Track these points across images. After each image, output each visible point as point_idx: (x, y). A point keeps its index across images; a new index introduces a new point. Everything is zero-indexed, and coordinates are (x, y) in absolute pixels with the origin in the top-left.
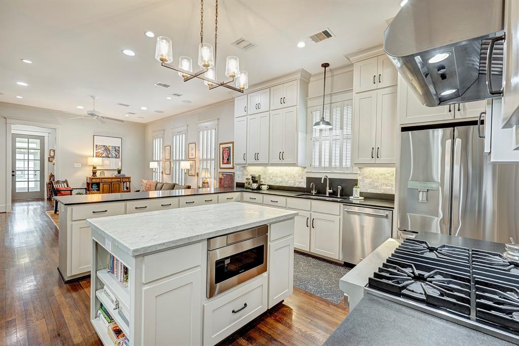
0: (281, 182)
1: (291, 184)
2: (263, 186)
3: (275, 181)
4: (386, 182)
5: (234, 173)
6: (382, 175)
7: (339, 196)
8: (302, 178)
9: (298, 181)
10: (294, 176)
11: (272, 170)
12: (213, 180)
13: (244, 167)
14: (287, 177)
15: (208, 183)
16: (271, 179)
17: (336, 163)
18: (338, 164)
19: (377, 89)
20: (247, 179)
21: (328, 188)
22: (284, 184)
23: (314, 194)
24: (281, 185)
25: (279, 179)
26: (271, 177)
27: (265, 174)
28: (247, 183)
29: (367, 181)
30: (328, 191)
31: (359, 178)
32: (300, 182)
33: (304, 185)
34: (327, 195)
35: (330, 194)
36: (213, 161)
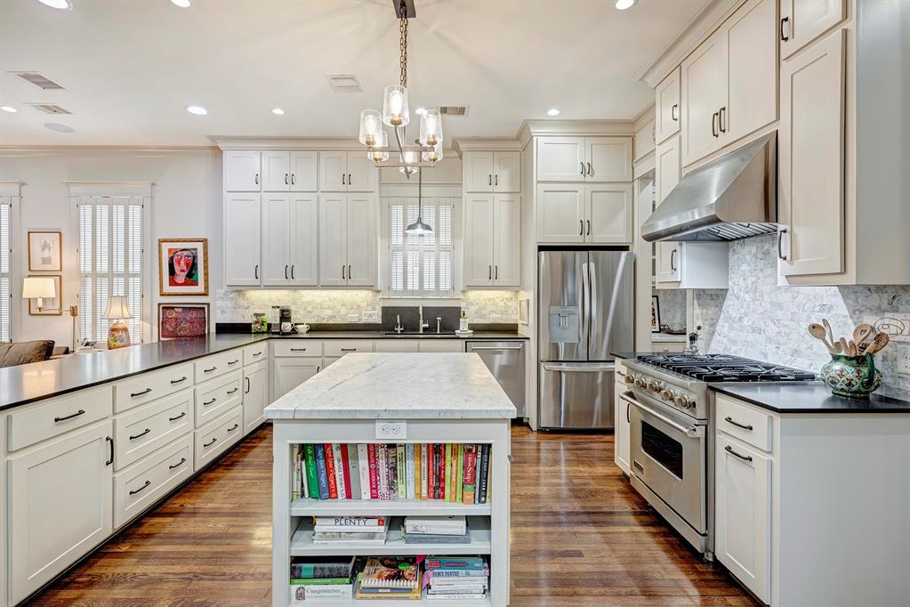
0: (331, 317)
1: (352, 318)
2: (299, 326)
3: (319, 316)
4: (495, 309)
5: (208, 304)
6: (490, 300)
7: (438, 332)
8: (374, 309)
9: (365, 314)
10: (358, 306)
11: (308, 296)
12: (137, 321)
13: (239, 290)
14: (344, 308)
15: (126, 330)
16: (311, 312)
17: (429, 285)
18: (433, 286)
19: (493, 192)
20: (256, 315)
21: (421, 321)
22: (339, 321)
23: (399, 332)
24: (331, 322)
25: (330, 312)
26: (309, 309)
27: (294, 303)
28: (256, 322)
29: (473, 308)
30: (422, 325)
31: (463, 305)
32: (370, 315)
33: (377, 319)
34: (421, 332)
35: (425, 329)
36: (138, 280)
